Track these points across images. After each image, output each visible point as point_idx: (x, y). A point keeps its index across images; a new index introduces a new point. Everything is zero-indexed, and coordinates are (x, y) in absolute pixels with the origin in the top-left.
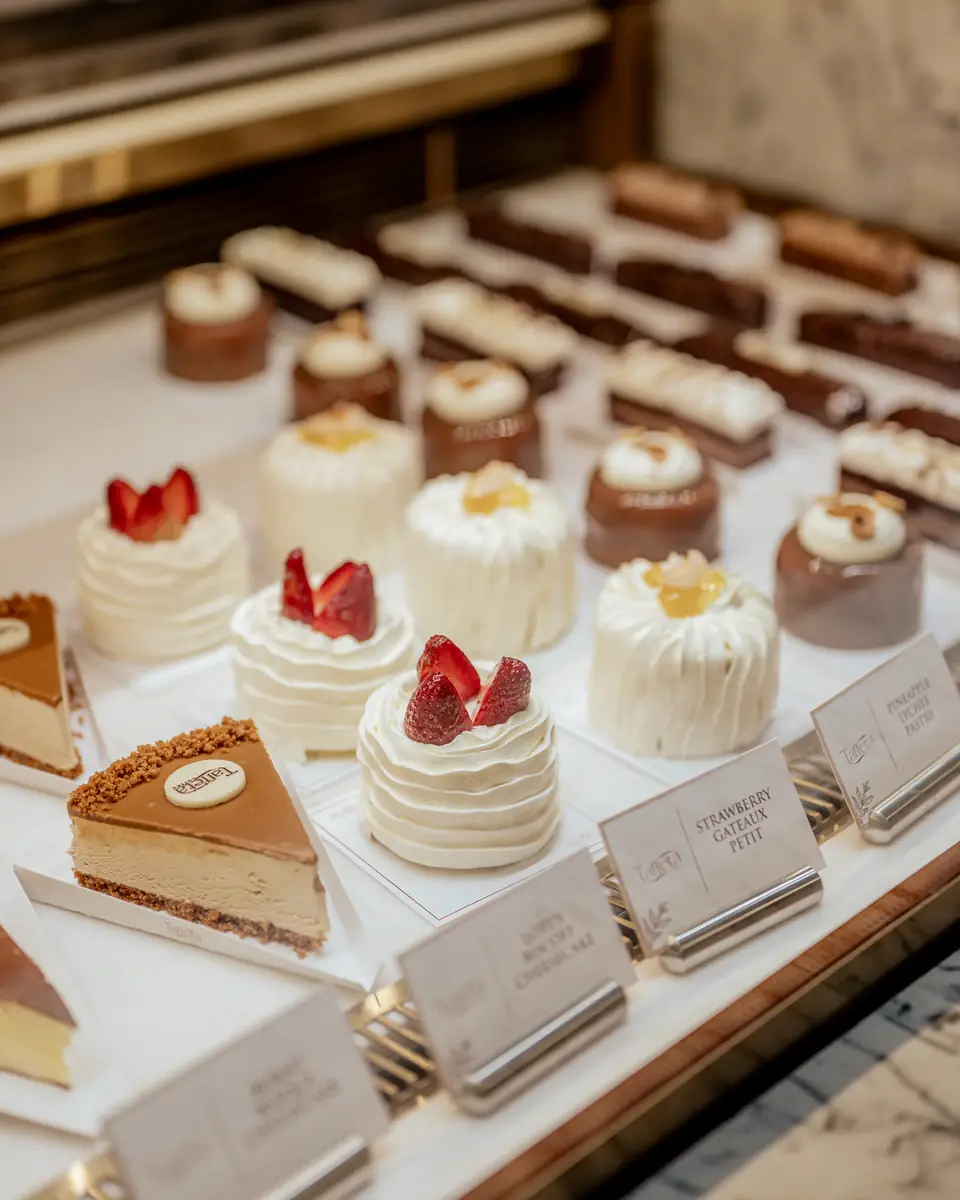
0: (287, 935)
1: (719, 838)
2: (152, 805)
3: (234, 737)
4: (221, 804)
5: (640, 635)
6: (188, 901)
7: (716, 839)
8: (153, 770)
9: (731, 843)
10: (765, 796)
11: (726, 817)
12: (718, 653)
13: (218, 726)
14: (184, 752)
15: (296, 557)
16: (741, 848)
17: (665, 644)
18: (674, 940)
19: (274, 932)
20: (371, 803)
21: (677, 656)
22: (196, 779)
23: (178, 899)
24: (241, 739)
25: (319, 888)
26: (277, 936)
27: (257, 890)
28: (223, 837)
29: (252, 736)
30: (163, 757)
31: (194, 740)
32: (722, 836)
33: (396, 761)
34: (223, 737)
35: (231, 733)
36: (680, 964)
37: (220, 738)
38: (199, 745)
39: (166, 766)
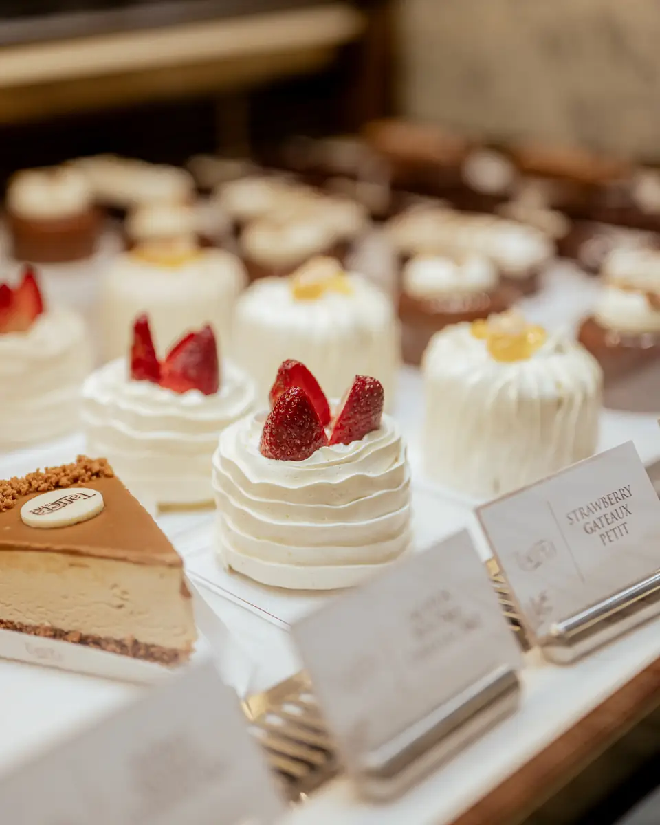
0: (153, 650)
1: (589, 530)
2: (8, 528)
3: (89, 473)
4: (79, 523)
5: (474, 379)
6: (47, 624)
7: (587, 532)
8: (9, 501)
9: (601, 536)
10: (628, 494)
11: (593, 510)
12: (550, 390)
13: (72, 464)
14: (39, 487)
15: (142, 321)
16: (611, 541)
17: (499, 384)
18: (557, 628)
19: (139, 649)
20: (229, 530)
21: (513, 394)
22: (53, 504)
23: (37, 624)
24: (97, 474)
25: (185, 592)
26: (142, 652)
27: (120, 602)
28: (83, 549)
29: (107, 472)
30: (19, 492)
31: (49, 475)
32: (591, 529)
33: (255, 480)
34: (79, 472)
35: (86, 469)
36: (565, 653)
37: (75, 473)
38: (54, 479)
39: (22, 499)
